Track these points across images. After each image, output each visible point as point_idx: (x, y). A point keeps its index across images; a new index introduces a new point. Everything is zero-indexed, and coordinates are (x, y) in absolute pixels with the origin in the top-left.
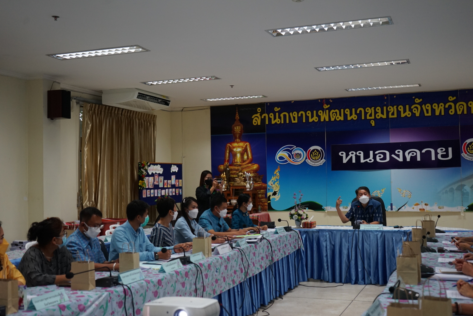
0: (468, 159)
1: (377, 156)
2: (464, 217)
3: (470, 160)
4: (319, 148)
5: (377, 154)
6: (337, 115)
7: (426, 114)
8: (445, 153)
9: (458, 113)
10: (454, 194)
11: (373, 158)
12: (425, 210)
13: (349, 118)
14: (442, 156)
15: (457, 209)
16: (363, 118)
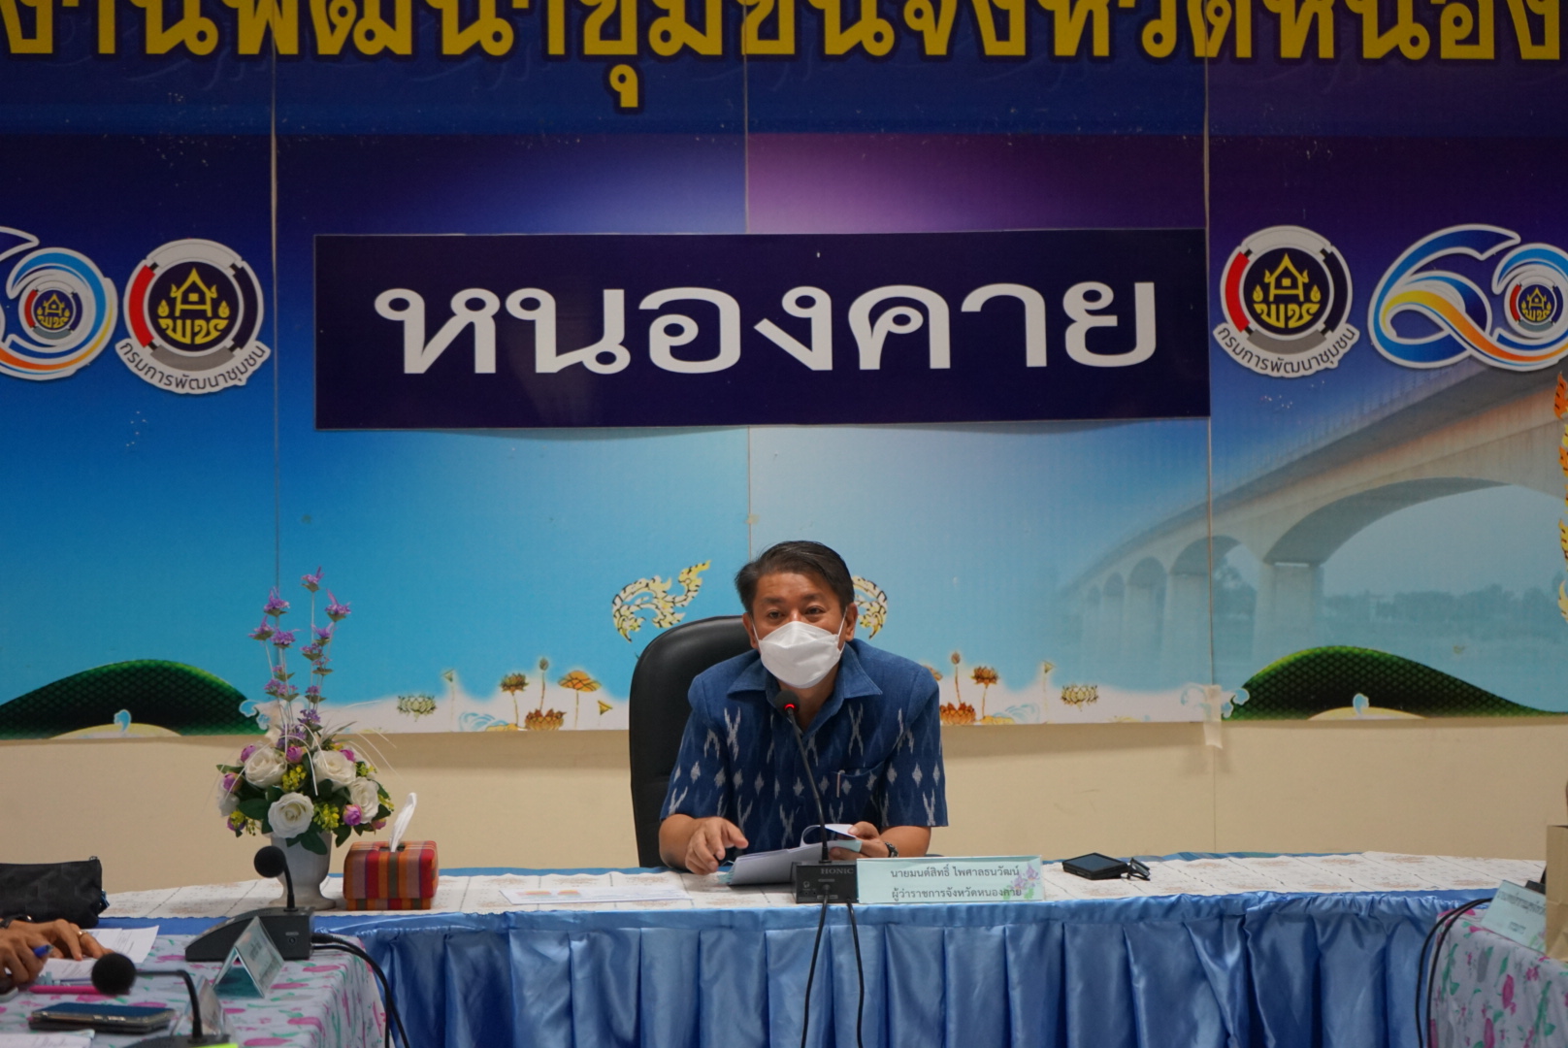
0: (1252, 365)
1: (657, 328)
2: (1221, 754)
3: (1269, 372)
4: (222, 257)
5: (653, 315)
6: (360, 15)
7: (993, 47)
8: (1111, 321)
9: (1199, 52)
10: (1161, 598)
11: (622, 344)
12: (979, 715)
13: (454, 42)
14: (1096, 340)
15: (1183, 702)
16: (556, 45)
